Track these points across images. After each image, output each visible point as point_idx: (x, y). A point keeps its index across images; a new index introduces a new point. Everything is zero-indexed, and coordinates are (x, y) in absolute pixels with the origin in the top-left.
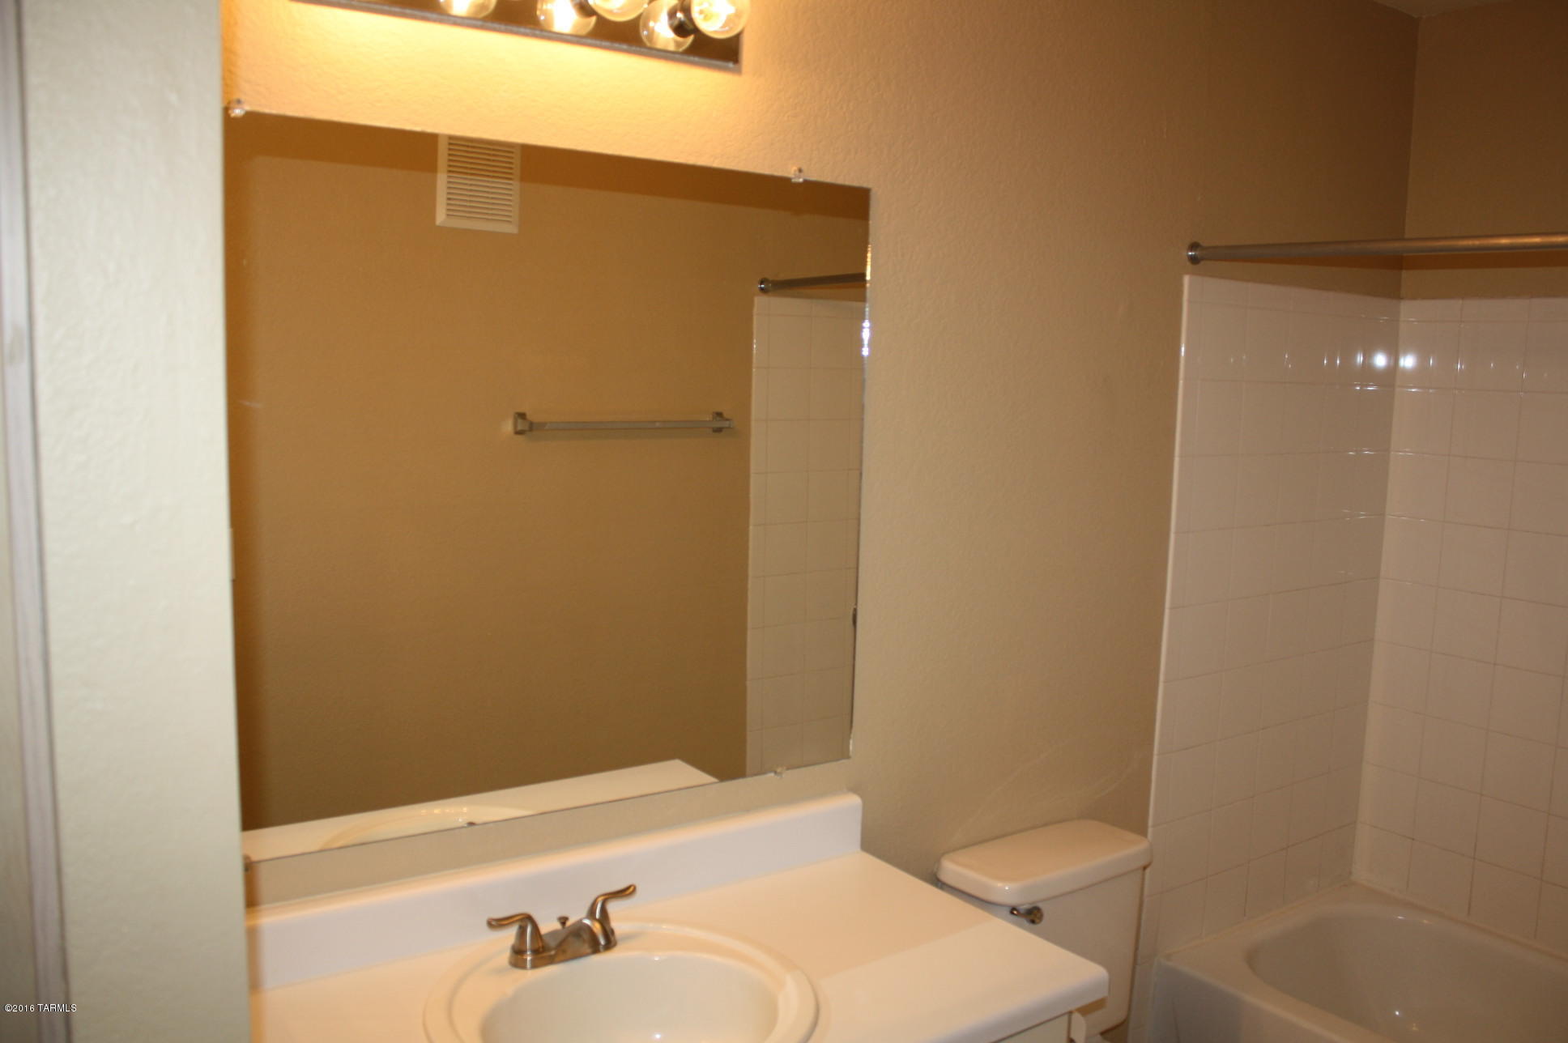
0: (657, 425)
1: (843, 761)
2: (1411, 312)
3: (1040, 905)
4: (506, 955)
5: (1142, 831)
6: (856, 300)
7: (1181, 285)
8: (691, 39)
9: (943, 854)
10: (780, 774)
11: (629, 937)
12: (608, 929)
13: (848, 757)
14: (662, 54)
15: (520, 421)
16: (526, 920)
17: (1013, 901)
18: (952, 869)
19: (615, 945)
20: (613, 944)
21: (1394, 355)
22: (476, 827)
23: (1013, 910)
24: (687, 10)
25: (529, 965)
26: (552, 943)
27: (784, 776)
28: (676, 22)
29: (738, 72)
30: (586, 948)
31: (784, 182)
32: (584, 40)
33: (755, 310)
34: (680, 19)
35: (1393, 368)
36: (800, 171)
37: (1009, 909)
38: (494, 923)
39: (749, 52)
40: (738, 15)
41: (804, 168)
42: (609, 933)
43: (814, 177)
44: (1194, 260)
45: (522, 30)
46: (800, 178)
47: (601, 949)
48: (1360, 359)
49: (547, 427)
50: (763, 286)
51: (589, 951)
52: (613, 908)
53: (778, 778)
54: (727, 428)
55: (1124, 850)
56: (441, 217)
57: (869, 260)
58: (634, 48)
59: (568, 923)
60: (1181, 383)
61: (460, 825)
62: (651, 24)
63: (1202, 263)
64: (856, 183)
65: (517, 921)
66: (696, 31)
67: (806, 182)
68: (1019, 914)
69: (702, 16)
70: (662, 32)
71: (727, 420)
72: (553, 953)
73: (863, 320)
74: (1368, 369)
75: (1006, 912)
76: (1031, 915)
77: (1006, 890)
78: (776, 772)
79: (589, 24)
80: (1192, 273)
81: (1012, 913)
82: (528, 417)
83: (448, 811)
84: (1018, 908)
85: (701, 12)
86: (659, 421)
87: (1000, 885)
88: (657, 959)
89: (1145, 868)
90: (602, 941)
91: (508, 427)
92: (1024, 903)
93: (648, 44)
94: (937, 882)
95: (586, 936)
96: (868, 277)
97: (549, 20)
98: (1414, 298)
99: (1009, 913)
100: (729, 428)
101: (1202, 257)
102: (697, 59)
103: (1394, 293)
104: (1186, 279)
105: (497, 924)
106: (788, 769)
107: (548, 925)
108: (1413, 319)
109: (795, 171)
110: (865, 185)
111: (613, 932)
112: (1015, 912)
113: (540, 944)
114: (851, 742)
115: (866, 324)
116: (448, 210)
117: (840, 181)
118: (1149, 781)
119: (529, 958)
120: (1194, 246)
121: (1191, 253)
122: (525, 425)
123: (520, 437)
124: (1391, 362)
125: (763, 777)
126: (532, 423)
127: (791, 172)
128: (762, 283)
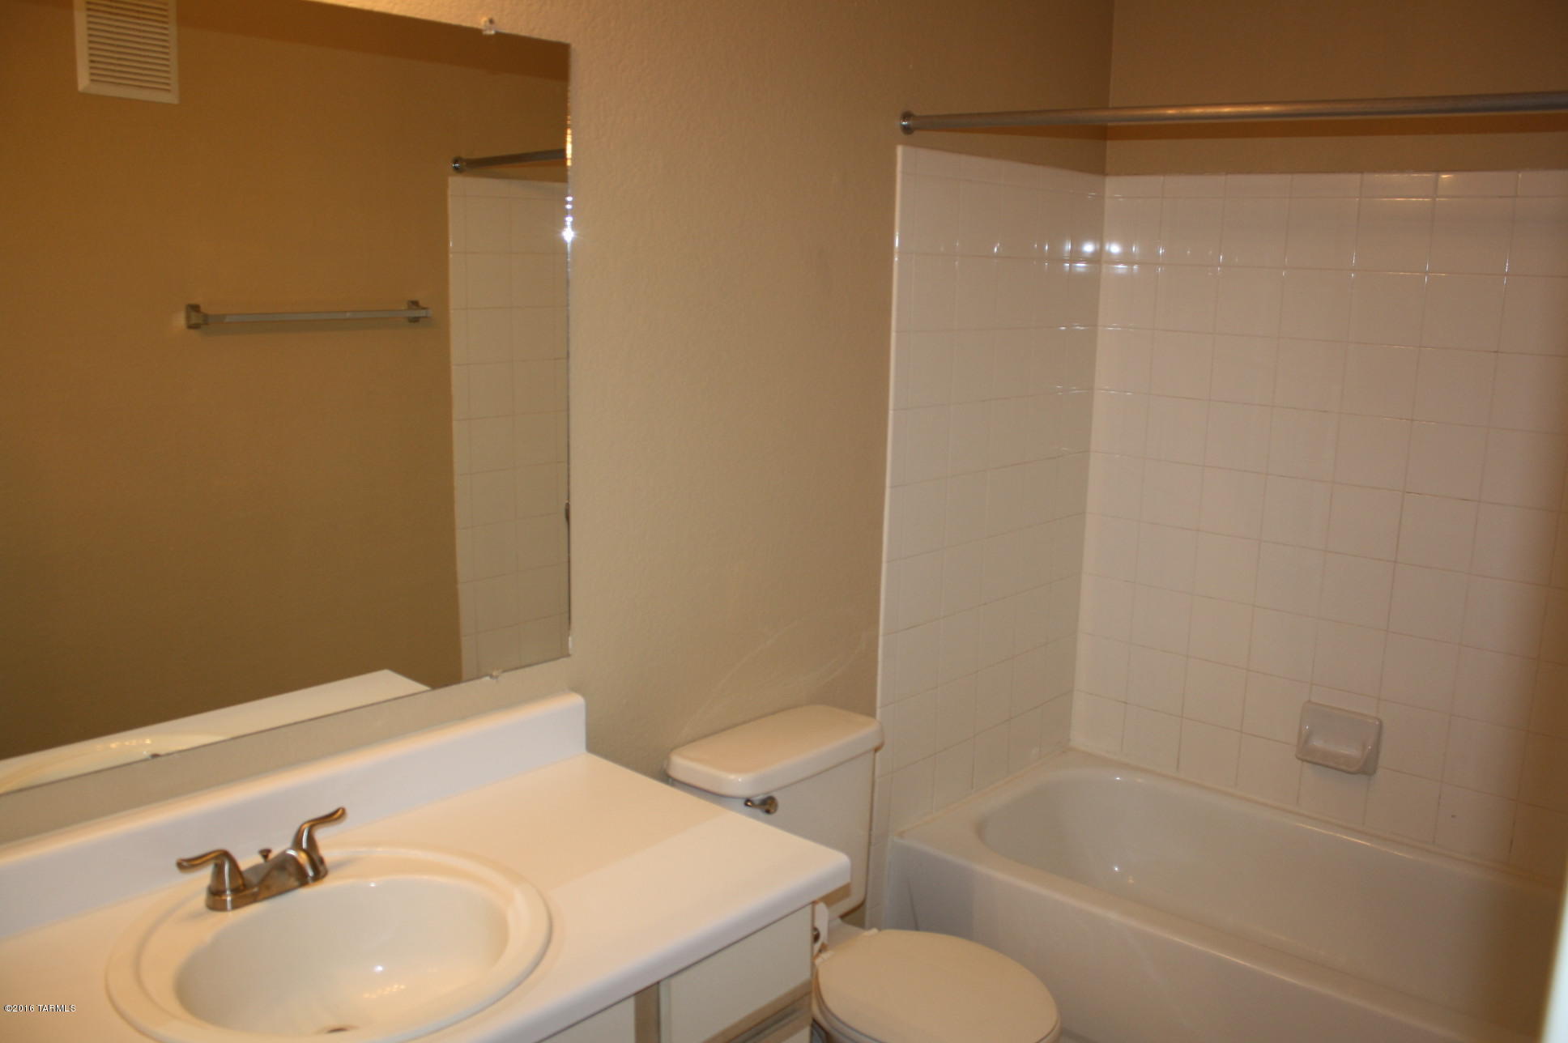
0: (348, 315)
1: (565, 659)
2: (1117, 190)
3: (775, 795)
4: (201, 899)
5: (871, 713)
6: (556, 180)
7: (894, 155)
9: (672, 750)
10: (497, 677)
11: (340, 865)
12: (315, 857)
13: (568, 655)
15: (193, 314)
16: (222, 858)
17: (747, 792)
18: (682, 764)
19: (326, 873)
20: (322, 874)
22: (159, 759)
23: (748, 802)
25: (229, 906)
26: (254, 880)
27: (500, 679)
30: (293, 882)
31: (475, 33)
33: (450, 192)
35: (1101, 244)
36: (491, 21)
37: (743, 801)
38: (185, 864)
41: (496, 19)
42: (318, 863)
43: (506, 30)
44: (907, 130)
46: (490, 29)
47: (310, 881)
48: (1068, 247)
49: (227, 320)
50: (457, 165)
51: (296, 883)
52: (321, 835)
53: (495, 681)
54: (423, 317)
55: (859, 733)
56: (83, 82)
59: (272, 856)
60: (896, 256)
61: (143, 757)
63: (916, 133)
64: (553, 38)
65: (212, 858)
67: (498, 35)
68: (754, 805)
71: (424, 308)
72: (256, 890)
75: (742, 802)
76: (767, 805)
77: (739, 782)
78: (492, 676)
80: (905, 144)
81: (746, 805)
82: (204, 309)
83: (127, 743)
84: (752, 799)
86: (350, 311)
87: (732, 777)
88: (373, 885)
89: (876, 750)
90: (311, 873)
91: (180, 320)
92: (758, 794)
94: (666, 778)
95: (292, 868)
98: (1118, 174)
99: (743, 805)
100: (426, 317)
101: (915, 126)
103: (1099, 168)
104: (900, 150)
105: (187, 865)
106: (505, 671)
107: (248, 860)
108: (1117, 195)
109: (485, 22)
110: (563, 40)
111: (322, 861)
112: (749, 804)
113: (240, 882)
114: (570, 639)
116: (92, 74)
117: (536, 34)
118: (876, 662)
119: (229, 899)
120: (906, 116)
121: (904, 123)
122: (199, 319)
123: (192, 332)
124: (1098, 247)
125: (478, 682)
126: (206, 317)
127: (481, 22)
128: (456, 161)
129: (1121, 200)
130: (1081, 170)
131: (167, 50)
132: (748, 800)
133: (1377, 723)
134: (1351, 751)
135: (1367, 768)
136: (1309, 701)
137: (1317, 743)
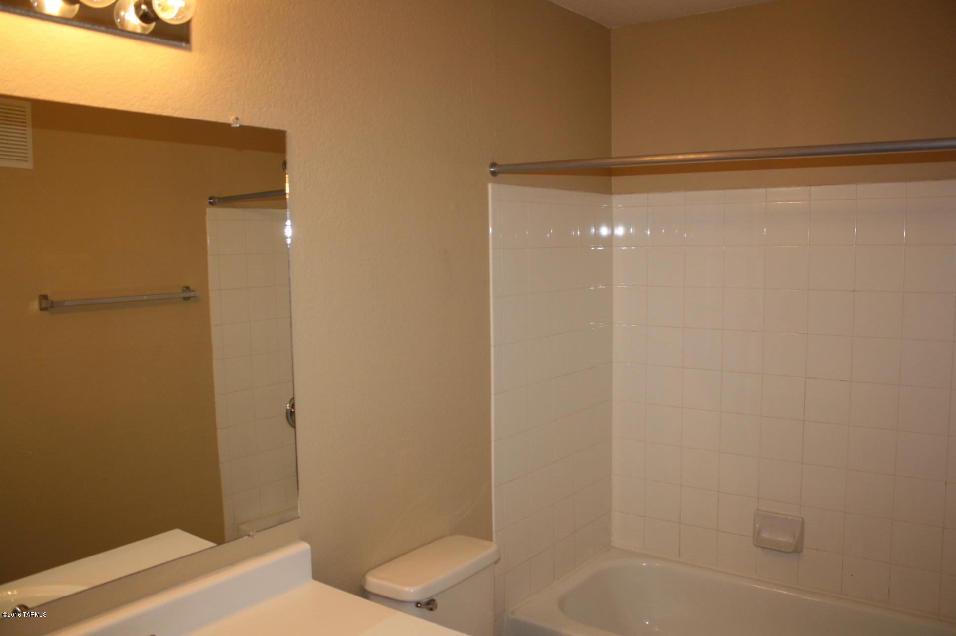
0: (145, 298)
1: (295, 521)
2: (619, 202)
3: (434, 598)
5: (490, 538)
6: (280, 208)
7: (487, 189)
8: (153, 25)
9: (369, 571)
10: (253, 536)
13: (298, 518)
14: (132, 35)
15: (44, 301)
17: (417, 598)
18: (375, 581)
21: (612, 227)
23: (418, 604)
24: (149, 5)
27: (255, 537)
28: (141, 13)
29: (189, 49)
31: (226, 127)
32: (70, 22)
33: (207, 218)
34: (144, 10)
35: (612, 236)
36: (237, 119)
37: (415, 604)
39: (196, 35)
40: (187, 8)
41: (239, 117)
43: (247, 123)
44: (494, 174)
45: (18, 11)
46: (237, 124)
48: (593, 230)
49: (65, 304)
50: (211, 201)
53: (251, 538)
54: (192, 297)
55: (483, 552)
57: (287, 179)
58: (110, 30)
60: (491, 251)
62: (122, 13)
63: (499, 176)
64: (276, 128)
66: (156, 18)
67: (241, 127)
68: (422, 606)
69: (160, 8)
70: (131, 19)
71: (193, 291)
73: (286, 220)
74: (598, 238)
75: (414, 606)
76: (428, 606)
77: (411, 591)
78: (249, 535)
79: (73, 11)
80: (493, 182)
81: (417, 606)
82: (49, 298)
84: (420, 602)
85: (159, 5)
86: (146, 295)
87: (407, 589)
89: (496, 563)
91: (35, 305)
92: (424, 597)
93: (120, 27)
94: (364, 593)
96: (288, 191)
97: (40, 6)
98: (620, 193)
99: (415, 606)
100: (194, 296)
101: (498, 171)
102: (158, 40)
103: (608, 190)
104: (490, 186)
106: (257, 532)
108: (620, 206)
109: (233, 119)
110: (282, 128)
112: (419, 606)
114: (299, 502)
115: (289, 223)
117: (265, 125)
118: (491, 504)
120: (493, 165)
121: (491, 169)
122: (47, 304)
123: (43, 312)
124: (610, 232)
125: (240, 540)
126: (52, 302)
127: (230, 119)
128: (210, 199)
129: (622, 208)
130: (598, 192)
131: (25, 136)
132: (418, 603)
133: (801, 520)
134: (785, 539)
135: (797, 549)
136: (758, 509)
137: (765, 535)
